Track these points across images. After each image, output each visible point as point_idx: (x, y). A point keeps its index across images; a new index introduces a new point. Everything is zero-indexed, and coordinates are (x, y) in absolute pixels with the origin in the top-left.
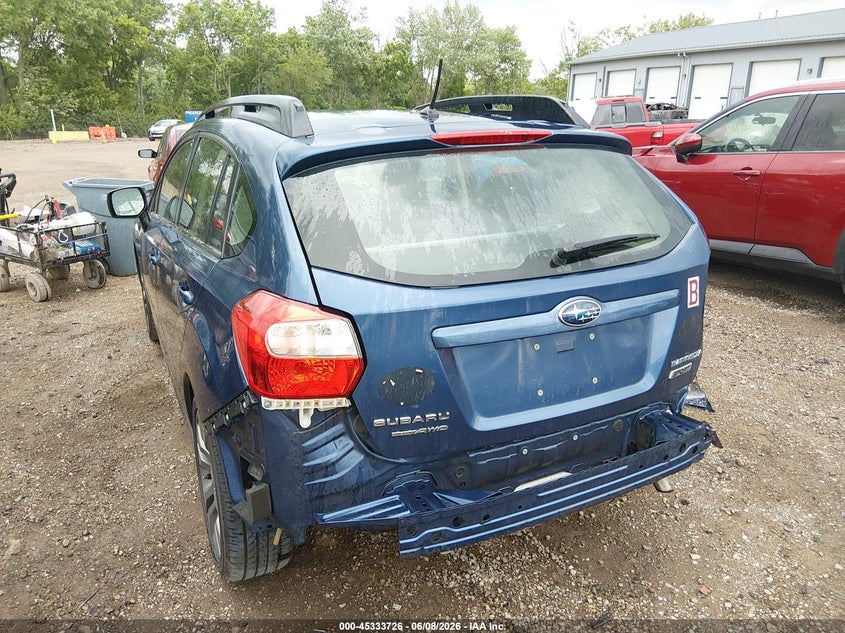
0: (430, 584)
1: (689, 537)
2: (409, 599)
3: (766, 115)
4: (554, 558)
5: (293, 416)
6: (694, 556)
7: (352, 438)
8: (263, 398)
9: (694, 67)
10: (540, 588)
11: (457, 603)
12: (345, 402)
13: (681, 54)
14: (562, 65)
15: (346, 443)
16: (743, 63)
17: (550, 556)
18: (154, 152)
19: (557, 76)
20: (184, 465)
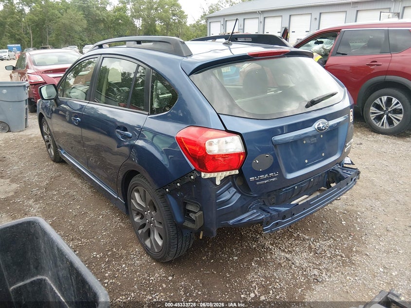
0: (245, 247)
1: (338, 216)
2: (239, 254)
3: (319, 40)
4: (290, 230)
5: (213, 180)
6: (343, 223)
7: (236, 188)
8: (202, 173)
9: (265, 18)
10: (290, 242)
11: (260, 253)
12: (237, 172)
13: (259, 12)
14: (202, 17)
15: (233, 190)
16: (286, 15)
17: (288, 230)
18: (14, 67)
19: (200, 22)
20: (106, 215)
